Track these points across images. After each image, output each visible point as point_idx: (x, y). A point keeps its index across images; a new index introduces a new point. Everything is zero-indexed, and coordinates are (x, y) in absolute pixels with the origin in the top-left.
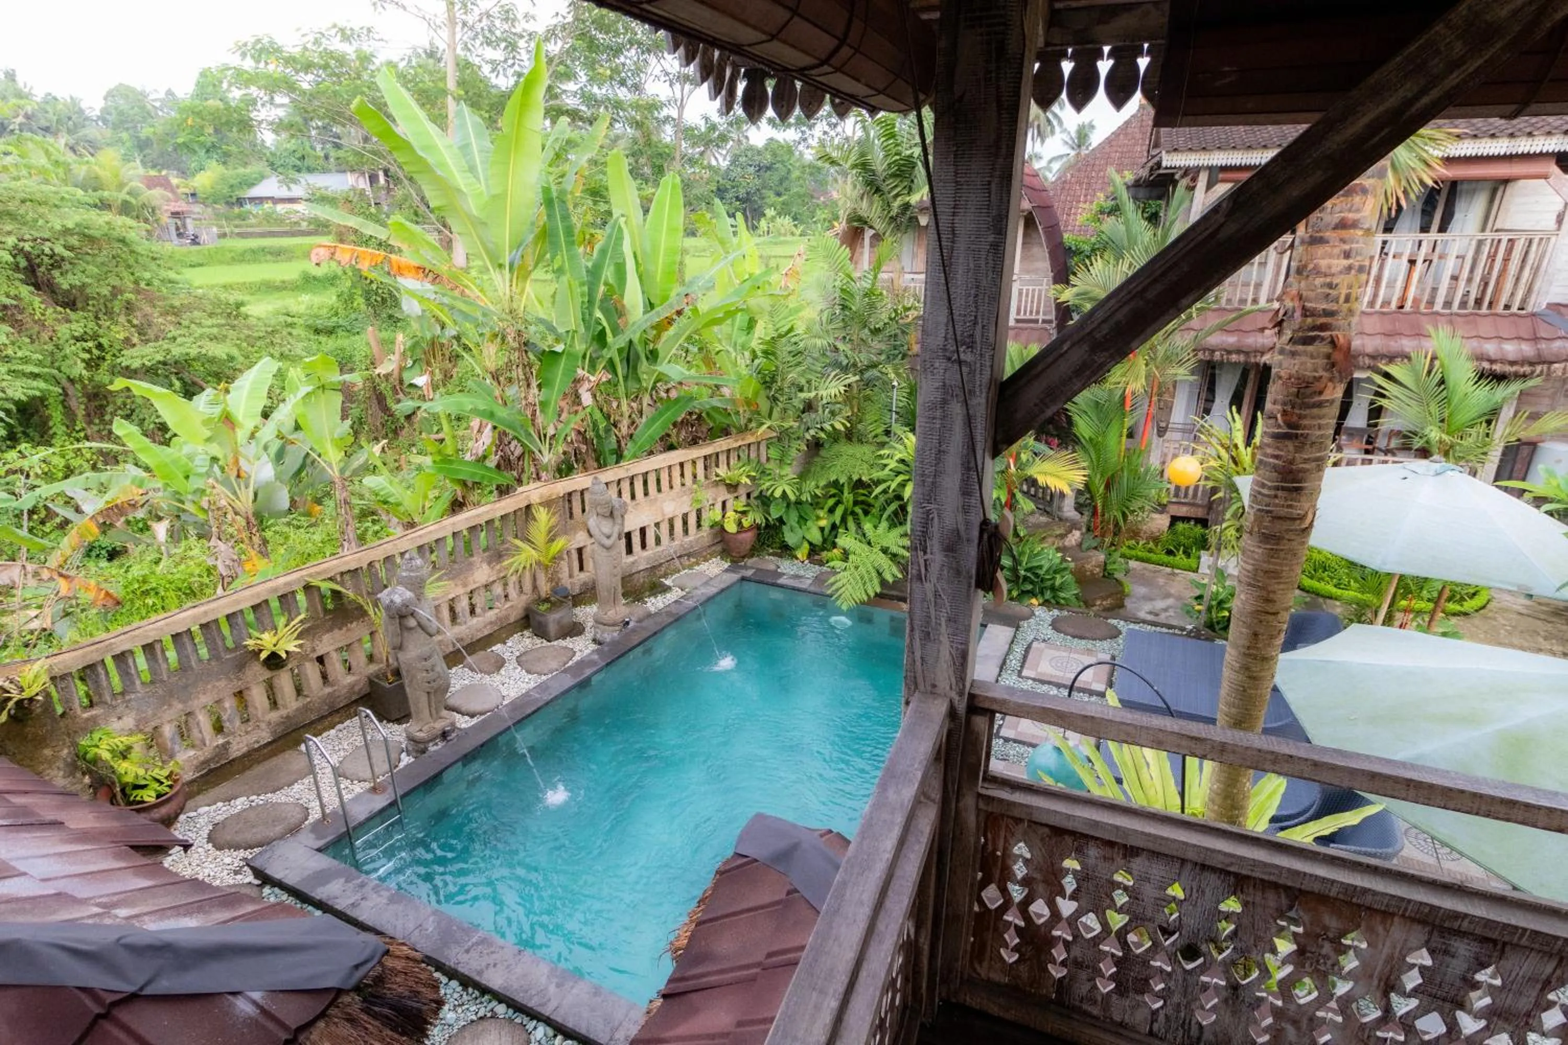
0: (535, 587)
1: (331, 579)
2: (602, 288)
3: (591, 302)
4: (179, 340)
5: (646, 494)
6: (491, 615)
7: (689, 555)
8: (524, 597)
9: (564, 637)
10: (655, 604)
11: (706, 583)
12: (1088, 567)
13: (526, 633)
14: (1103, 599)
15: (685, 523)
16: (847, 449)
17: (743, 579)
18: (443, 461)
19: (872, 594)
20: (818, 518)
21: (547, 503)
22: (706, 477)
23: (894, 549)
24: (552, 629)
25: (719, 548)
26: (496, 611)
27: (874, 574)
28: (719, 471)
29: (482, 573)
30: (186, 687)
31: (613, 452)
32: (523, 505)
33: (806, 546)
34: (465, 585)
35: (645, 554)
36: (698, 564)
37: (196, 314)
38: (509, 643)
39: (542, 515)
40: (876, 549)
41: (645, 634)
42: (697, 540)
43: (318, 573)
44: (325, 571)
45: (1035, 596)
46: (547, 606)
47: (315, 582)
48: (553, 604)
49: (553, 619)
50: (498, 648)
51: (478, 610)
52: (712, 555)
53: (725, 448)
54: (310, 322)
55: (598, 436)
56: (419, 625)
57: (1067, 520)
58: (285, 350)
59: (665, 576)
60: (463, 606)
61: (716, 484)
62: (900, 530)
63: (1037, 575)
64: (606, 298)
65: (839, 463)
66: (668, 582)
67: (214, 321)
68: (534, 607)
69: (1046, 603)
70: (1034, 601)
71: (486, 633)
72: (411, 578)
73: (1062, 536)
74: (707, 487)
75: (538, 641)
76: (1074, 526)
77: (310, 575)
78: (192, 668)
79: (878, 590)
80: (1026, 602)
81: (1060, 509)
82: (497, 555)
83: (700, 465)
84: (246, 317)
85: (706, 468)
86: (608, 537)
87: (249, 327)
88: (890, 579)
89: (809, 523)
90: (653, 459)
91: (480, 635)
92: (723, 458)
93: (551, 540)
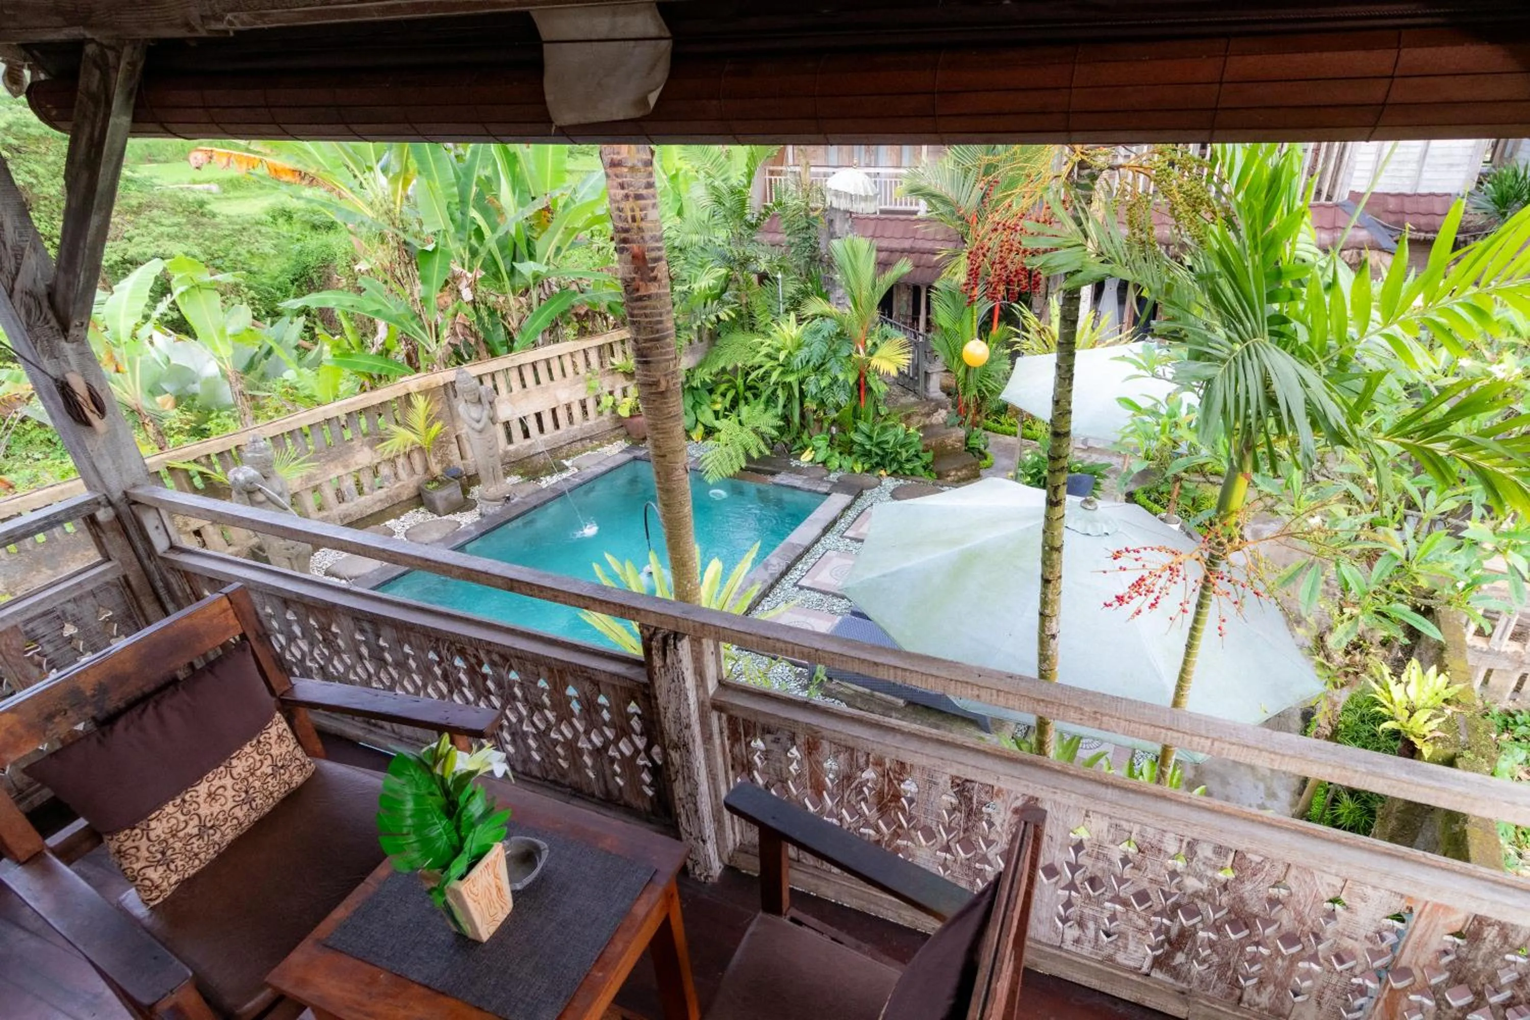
0: (427, 469)
1: (195, 461)
2: (474, 189)
3: (463, 202)
4: (136, 240)
5: (538, 382)
6: (381, 493)
7: (591, 438)
8: (416, 477)
9: (454, 512)
10: (547, 482)
11: (599, 463)
12: (949, 442)
13: (422, 509)
14: (957, 470)
15: (584, 407)
16: (740, 338)
17: (635, 459)
18: (342, 355)
19: (737, 469)
20: (714, 402)
21: (427, 392)
22: (601, 365)
23: (763, 429)
24: (440, 505)
25: (622, 431)
26: (385, 490)
27: (741, 451)
28: (613, 360)
29: (364, 457)
30: (53, 556)
31: (502, 344)
32: (402, 393)
33: (700, 428)
34: (346, 467)
35: (544, 437)
36: (601, 446)
37: (155, 212)
38: (403, 518)
39: (420, 403)
40: (747, 429)
41: (525, 508)
42: (597, 425)
43: (179, 456)
44: (187, 454)
45: (884, 467)
46: (435, 484)
47: (177, 464)
48: (441, 483)
49: (440, 496)
50: (391, 523)
51: (366, 489)
52: (616, 438)
53: (617, 338)
54: (307, 217)
55: (485, 330)
56: (268, 498)
57: (932, 400)
58: (253, 248)
59: (567, 457)
60: (349, 484)
61: (614, 371)
62: (772, 412)
63: (883, 449)
64: (480, 196)
65: (728, 351)
66: (567, 463)
67: (176, 220)
68: (423, 487)
69: (894, 474)
70: (883, 472)
71: (376, 509)
72: (255, 458)
73: (928, 415)
74: (603, 375)
75: (429, 515)
76: (939, 405)
77: (172, 458)
78: (57, 540)
79: (744, 465)
80: (877, 473)
81: (926, 389)
82: (377, 438)
83: (593, 357)
84: (214, 216)
85: (600, 357)
86: (478, 421)
87: (215, 226)
88: (755, 455)
89: (704, 407)
90: (540, 350)
91: (370, 512)
92: (617, 348)
93: (429, 426)
